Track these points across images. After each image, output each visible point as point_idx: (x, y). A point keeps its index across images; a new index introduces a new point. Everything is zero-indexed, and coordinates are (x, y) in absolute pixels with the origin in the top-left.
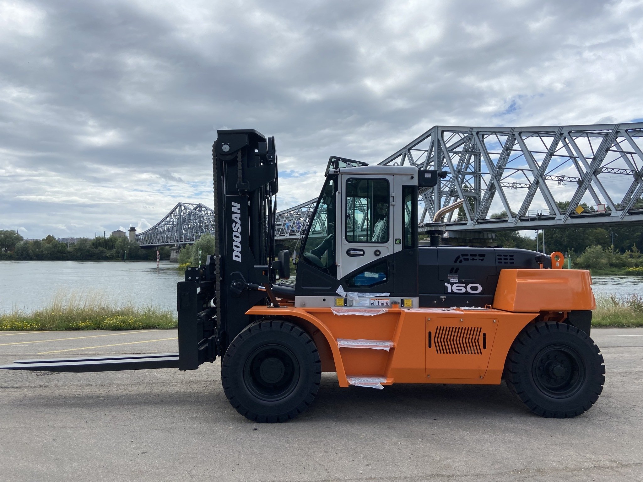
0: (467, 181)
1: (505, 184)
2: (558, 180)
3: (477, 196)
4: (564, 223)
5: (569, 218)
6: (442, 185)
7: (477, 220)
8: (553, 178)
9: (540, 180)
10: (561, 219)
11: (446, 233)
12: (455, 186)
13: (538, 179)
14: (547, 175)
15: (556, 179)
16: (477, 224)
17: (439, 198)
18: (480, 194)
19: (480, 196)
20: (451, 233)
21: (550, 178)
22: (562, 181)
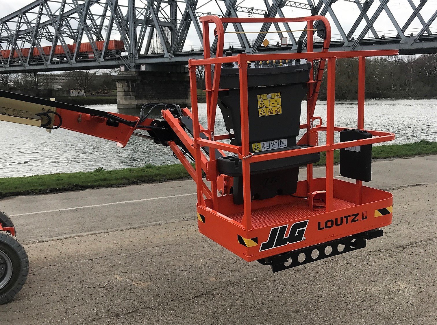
0: (162, 9)
1: (200, 14)
2: (248, 12)
3: (173, 27)
5: (257, 51)
6: (137, 13)
7: (174, 52)
8: (243, 9)
9: (232, 11)
10: (250, 52)
11: (143, 66)
12: (150, 14)
13: (230, 10)
14: (238, 6)
15: (246, 10)
16: (173, 56)
17: (134, 27)
18: (176, 24)
19: (176, 27)
20: (148, 67)
21: (241, 10)
22: (252, 13)
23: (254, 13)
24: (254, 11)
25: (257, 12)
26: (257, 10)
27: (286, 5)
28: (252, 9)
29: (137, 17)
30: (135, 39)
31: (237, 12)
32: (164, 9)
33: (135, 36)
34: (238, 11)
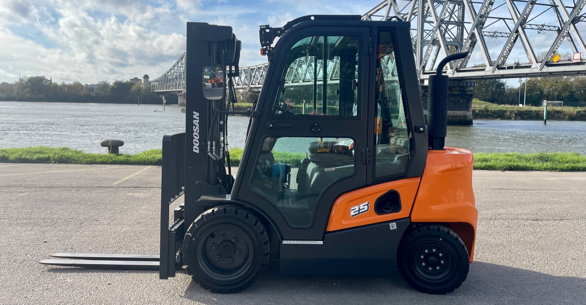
0: (449, 30)
1: (486, 33)
2: (538, 29)
3: (459, 45)
4: (539, 71)
5: (545, 66)
6: (425, 34)
7: (457, 68)
8: (533, 26)
9: (520, 29)
10: (537, 68)
13: (517, 29)
14: (528, 23)
15: (536, 27)
16: (456, 72)
18: (462, 43)
21: (530, 27)
22: (542, 30)
23: (544, 29)
24: (545, 27)
25: (548, 28)
26: (549, 26)
28: (543, 26)
29: (425, 38)
30: (421, 58)
31: (525, 30)
32: (451, 30)
33: (421, 55)
34: (526, 28)
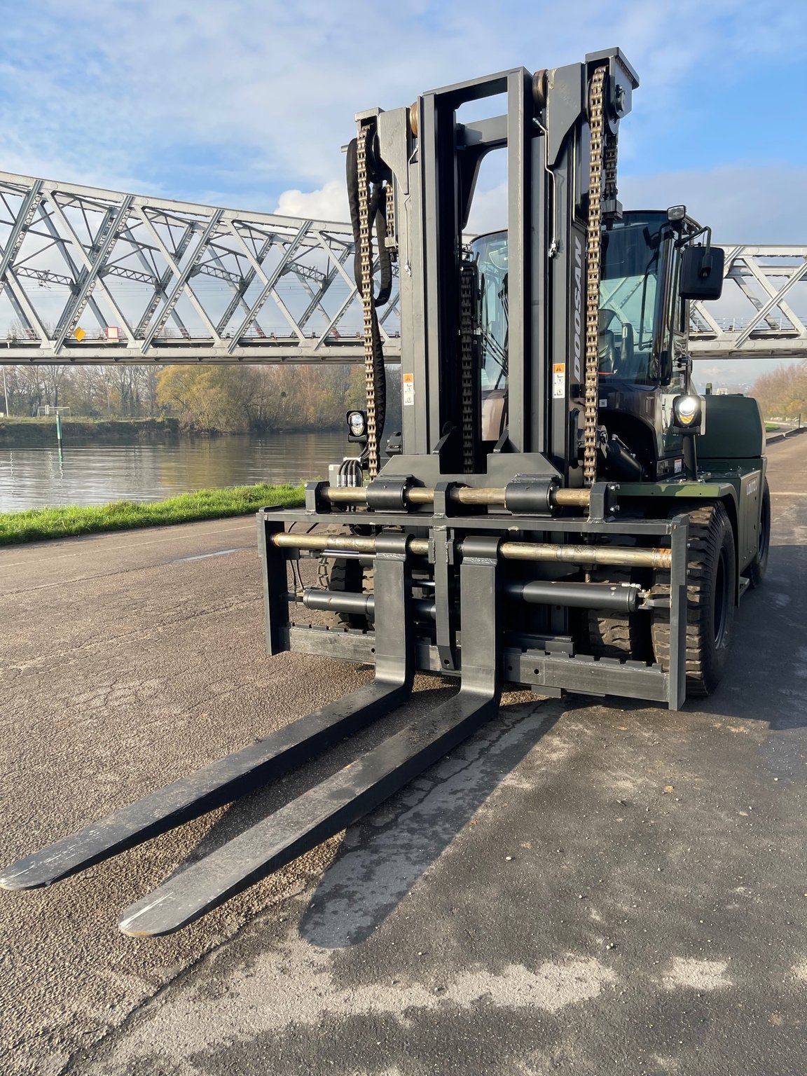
2: (39, 278)
4: (55, 355)
5: (64, 347)
8: (30, 272)
9: (9, 274)
10: (50, 349)
13: (4, 274)
14: (20, 265)
15: (35, 275)
21: (24, 273)
22: (45, 280)
23: (49, 280)
24: (50, 277)
25: (55, 279)
26: (56, 276)
27: (111, 273)
28: (46, 273)
31: (18, 276)
34: (19, 274)
